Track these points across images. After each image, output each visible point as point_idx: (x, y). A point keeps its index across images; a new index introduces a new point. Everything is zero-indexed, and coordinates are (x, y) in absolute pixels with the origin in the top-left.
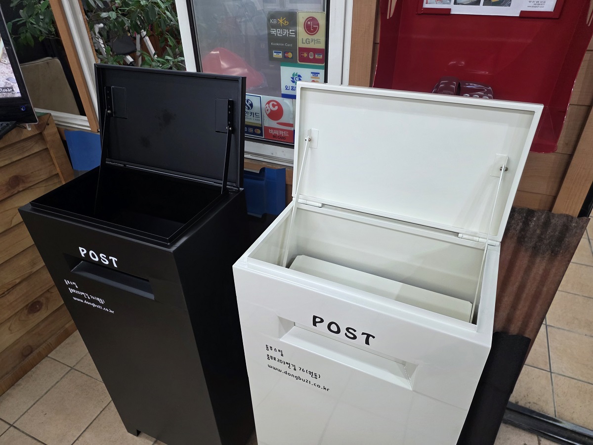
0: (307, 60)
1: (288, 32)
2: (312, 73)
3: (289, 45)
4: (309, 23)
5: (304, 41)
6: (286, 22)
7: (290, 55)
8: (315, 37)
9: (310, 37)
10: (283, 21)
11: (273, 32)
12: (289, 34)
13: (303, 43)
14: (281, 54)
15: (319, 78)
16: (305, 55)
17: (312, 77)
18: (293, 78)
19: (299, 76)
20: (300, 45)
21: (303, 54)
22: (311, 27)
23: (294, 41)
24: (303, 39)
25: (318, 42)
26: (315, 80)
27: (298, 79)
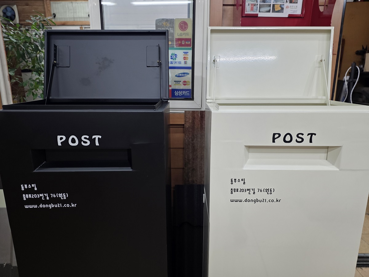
0: (181, 45)
2: (184, 52)
4: (182, 24)
5: (179, 35)
6: (168, 24)
7: (170, 43)
8: (186, 32)
9: (182, 32)
15: (188, 55)
16: (180, 42)
18: (171, 56)
19: (176, 55)
20: (176, 36)
21: (178, 41)
22: (183, 26)
24: (178, 33)
25: (187, 34)
26: (186, 56)
27: (175, 57)
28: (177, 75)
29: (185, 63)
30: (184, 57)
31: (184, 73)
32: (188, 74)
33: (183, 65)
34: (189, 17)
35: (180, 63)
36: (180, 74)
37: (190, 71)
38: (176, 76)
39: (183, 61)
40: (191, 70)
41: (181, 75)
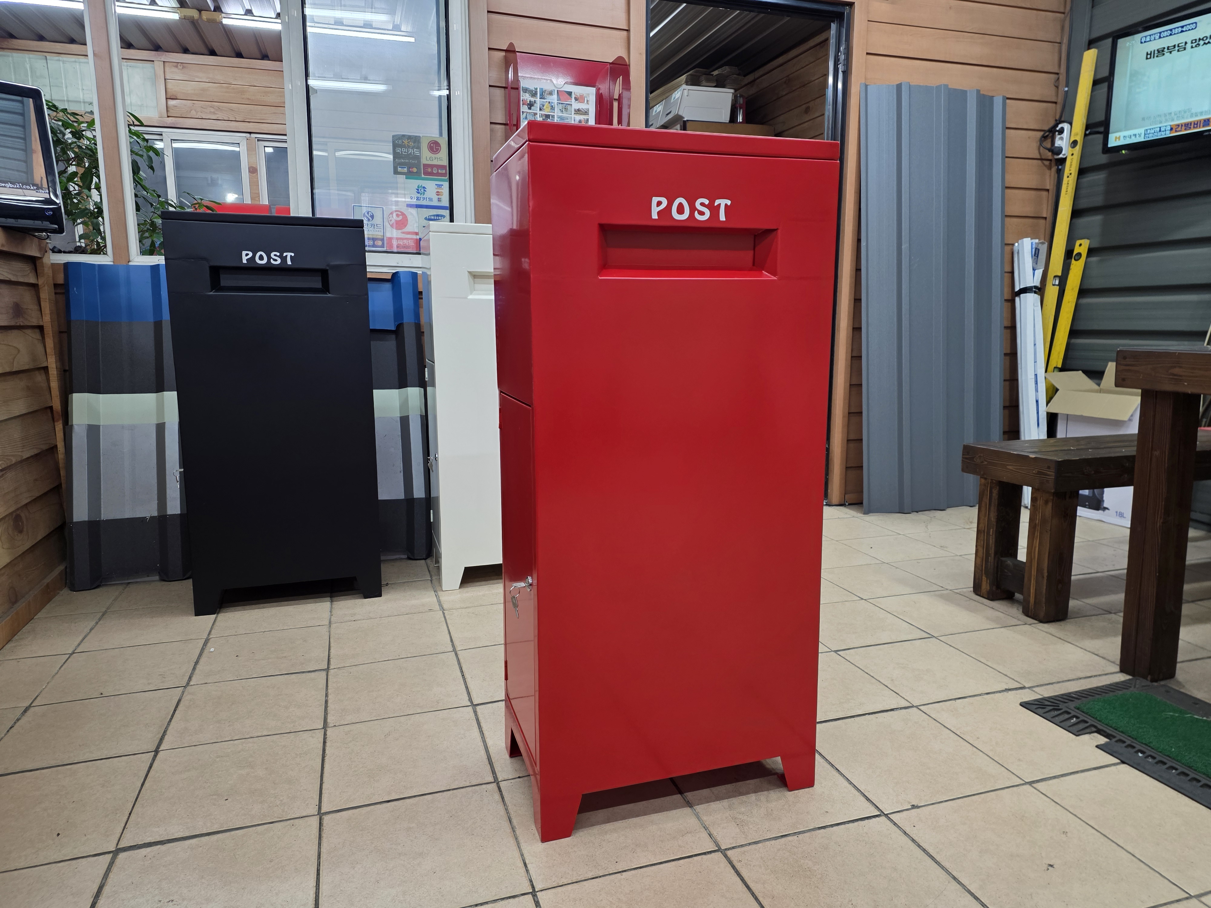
0: (431, 174)
1: (412, 151)
2: (436, 185)
3: (413, 162)
4: (432, 145)
5: (428, 159)
6: (410, 143)
7: (415, 170)
8: (438, 156)
9: (433, 156)
10: (409, 142)
11: (398, 150)
12: (414, 153)
13: (427, 160)
14: (406, 169)
15: (442, 188)
16: (430, 170)
17: (436, 189)
18: (418, 190)
19: (424, 188)
20: (424, 161)
21: (427, 169)
22: (434, 147)
23: (418, 158)
24: (426, 157)
25: (441, 159)
26: (439, 191)
27: (423, 190)
28: (428, 218)
29: (439, 200)
30: (438, 192)
31: (438, 216)
32: (444, 216)
33: (435, 203)
34: (441, 134)
35: (431, 200)
36: (431, 216)
37: (446, 213)
38: (426, 219)
39: (435, 198)
40: (448, 211)
41: (433, 217)
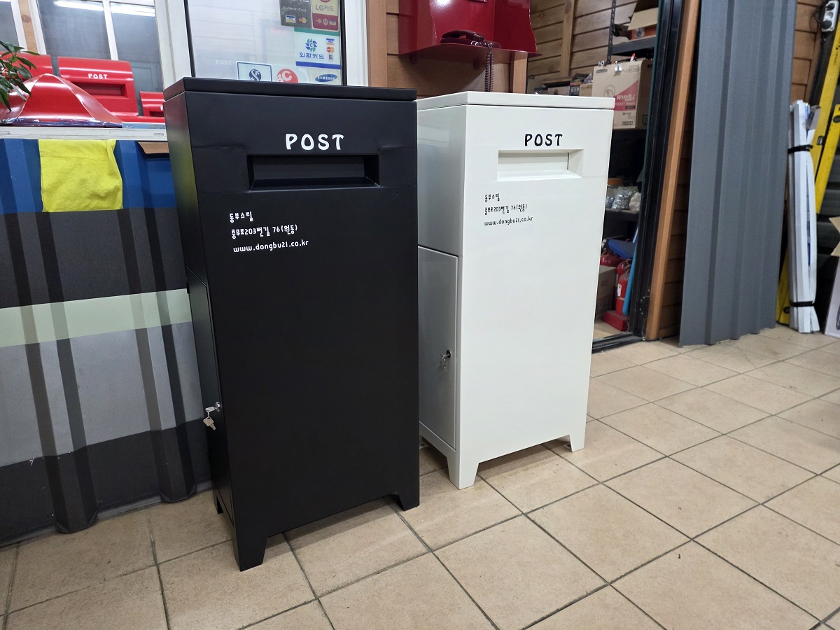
0: (321, 26)
2: (327, 39)
3: (302, 10)
7: (304, 20)
8: (329, 4)
9: (323, 4)
13: (316, 9)
14: (294, 19)
15: (333, 44)
16: (320, 21)
17: (327, 44)
18: (308, 45)
19: (314, 42)
21: (318, 20)
23: (307, 6)
24: (317, 5)
25: (332, 9)
26: (330, 46)
27: (313, 45)
28: (319, 78)
29: (330, 57)
30: (329, 48)
31: (329, 76)
32: (335, 77)
33: (326, 61)
35: (321, 57)
36: (322, 76)
37: (338, 73)
38: (317, 79)
39: (326, 55)
40: (341, 71)
41: (324, 78)
